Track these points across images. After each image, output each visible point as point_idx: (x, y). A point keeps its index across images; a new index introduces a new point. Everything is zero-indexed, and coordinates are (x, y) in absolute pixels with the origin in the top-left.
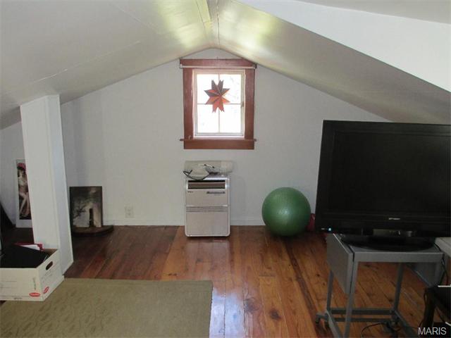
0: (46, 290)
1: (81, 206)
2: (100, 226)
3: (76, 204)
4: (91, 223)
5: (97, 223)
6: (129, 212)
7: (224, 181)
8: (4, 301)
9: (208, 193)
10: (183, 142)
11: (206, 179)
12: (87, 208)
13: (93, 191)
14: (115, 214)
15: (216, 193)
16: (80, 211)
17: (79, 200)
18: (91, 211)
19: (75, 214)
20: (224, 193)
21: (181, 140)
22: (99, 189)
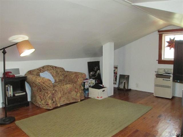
0: (101, 97)
1: (122, 81)
2: (127, 88)
3: (121, 80)
4: (124, 87)
5: (126, 88)
6: (137, 85)
7: (170, 76)
8: (91, 98)
9: (163, 80)
10: (158, 61)
11: (163, 74)
12: (124, 82)
13: (126, 76)
14: (132, 85)
15: (166, 80)
16: (122, 83)
17: (122, 79)
18: (125, 83)
19: (120, 84)
20: (170, 80)
21: (157, 60)
22: (128, 76)
